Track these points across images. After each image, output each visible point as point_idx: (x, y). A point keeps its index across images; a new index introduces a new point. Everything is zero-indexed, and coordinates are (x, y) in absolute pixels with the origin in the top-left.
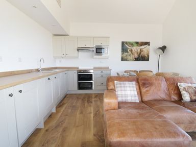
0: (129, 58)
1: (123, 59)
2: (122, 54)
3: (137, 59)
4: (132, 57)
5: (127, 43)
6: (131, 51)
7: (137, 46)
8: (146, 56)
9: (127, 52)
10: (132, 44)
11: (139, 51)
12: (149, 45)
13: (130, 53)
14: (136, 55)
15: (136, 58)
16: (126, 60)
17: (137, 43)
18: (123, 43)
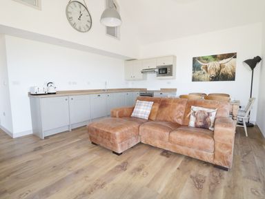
0: (203, 77)
1: (194, 80)
2: (193, 73)
3: (214, 79)
4: (207, 76)
5: (199, 59)
6: (206, 68)
7: (215, 60)
8: (230, 73)
9: (200, 70)
10: (207, 59)
11: (218, 67)
12: (235, 57)
13: (204, 70)
14: (213, 73)
15: (212, 78)
16: (199, 80)
17: (215, 57)
18: (194, 59)
